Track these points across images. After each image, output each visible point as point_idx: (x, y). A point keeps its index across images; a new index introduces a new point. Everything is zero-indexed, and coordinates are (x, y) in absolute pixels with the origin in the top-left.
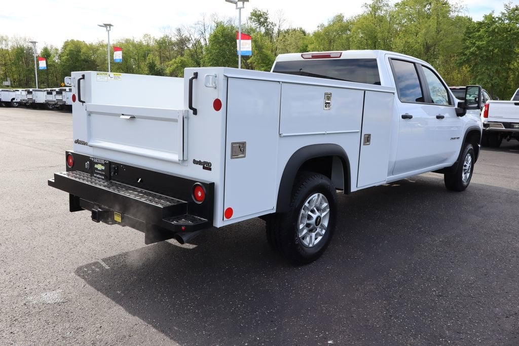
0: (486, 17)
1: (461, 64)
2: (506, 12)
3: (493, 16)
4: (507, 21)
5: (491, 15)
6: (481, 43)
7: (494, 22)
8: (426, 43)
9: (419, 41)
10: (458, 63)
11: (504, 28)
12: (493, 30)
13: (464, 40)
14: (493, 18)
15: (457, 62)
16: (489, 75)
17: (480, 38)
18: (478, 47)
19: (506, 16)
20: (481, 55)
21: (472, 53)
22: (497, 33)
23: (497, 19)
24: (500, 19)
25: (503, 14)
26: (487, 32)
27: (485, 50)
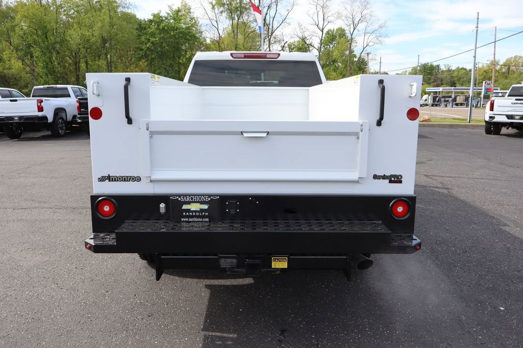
0: (154, 16)
1: (140, 59)
2: (170, 13)
3: (161, 15)
4: (172, 21)
5: (158, 14)
6: (154, 39)
7: (162, 21)
8: (102, 36)
9: (96, 34)
10: (137, 58)
11: (172, 27)
12: (163, 28)
13: (139, 36)
14: (161, 17)
15: (137, 56)
16: (165, 69)
17: (153, 35)
18: (152, 43)
19: (171, 16)
20: (156, 51)
21: (148, 49)
22: (167, 30)
23: (164, 18)
24: (166, 18)
25: (168, 14)
26: (158, 29)
27: (159, 46)
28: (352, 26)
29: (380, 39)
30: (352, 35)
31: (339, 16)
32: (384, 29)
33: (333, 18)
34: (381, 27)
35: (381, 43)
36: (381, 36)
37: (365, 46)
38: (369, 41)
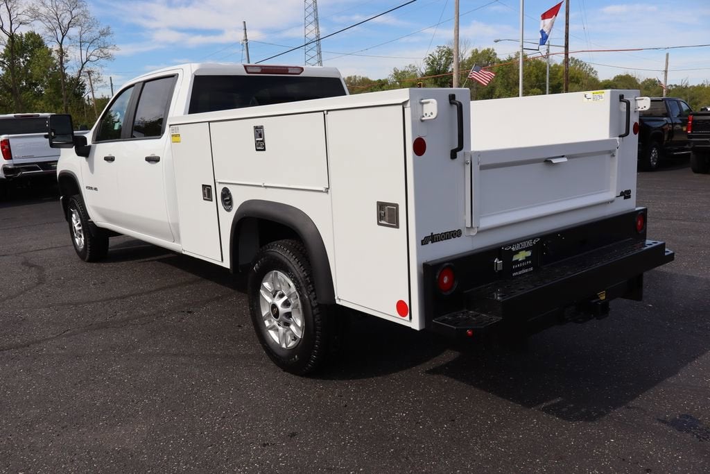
28: (58, 31)
29: (105, 51)
30: (61, 44)
31: (36, 16)
32: (108, 37)
33: (28, 18)
34: (103, 34)
35: (108, 57)
36: (106, 48)
37: (84, 61)
38: (88, 54)
